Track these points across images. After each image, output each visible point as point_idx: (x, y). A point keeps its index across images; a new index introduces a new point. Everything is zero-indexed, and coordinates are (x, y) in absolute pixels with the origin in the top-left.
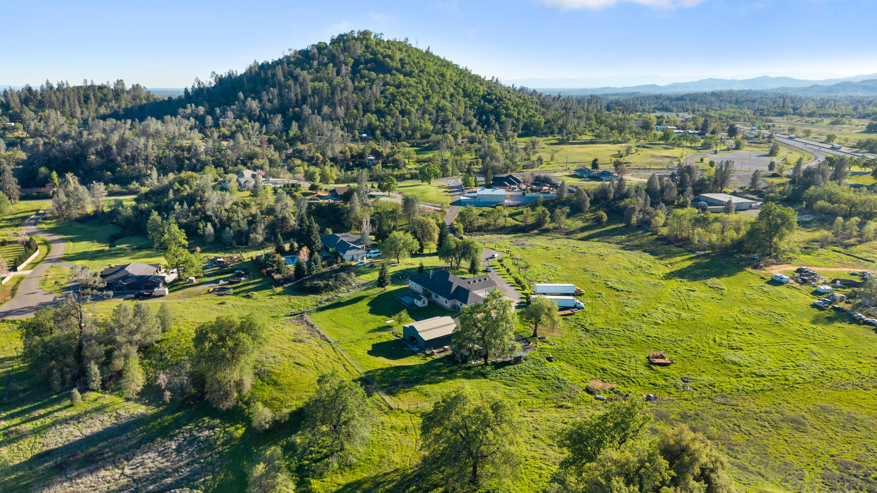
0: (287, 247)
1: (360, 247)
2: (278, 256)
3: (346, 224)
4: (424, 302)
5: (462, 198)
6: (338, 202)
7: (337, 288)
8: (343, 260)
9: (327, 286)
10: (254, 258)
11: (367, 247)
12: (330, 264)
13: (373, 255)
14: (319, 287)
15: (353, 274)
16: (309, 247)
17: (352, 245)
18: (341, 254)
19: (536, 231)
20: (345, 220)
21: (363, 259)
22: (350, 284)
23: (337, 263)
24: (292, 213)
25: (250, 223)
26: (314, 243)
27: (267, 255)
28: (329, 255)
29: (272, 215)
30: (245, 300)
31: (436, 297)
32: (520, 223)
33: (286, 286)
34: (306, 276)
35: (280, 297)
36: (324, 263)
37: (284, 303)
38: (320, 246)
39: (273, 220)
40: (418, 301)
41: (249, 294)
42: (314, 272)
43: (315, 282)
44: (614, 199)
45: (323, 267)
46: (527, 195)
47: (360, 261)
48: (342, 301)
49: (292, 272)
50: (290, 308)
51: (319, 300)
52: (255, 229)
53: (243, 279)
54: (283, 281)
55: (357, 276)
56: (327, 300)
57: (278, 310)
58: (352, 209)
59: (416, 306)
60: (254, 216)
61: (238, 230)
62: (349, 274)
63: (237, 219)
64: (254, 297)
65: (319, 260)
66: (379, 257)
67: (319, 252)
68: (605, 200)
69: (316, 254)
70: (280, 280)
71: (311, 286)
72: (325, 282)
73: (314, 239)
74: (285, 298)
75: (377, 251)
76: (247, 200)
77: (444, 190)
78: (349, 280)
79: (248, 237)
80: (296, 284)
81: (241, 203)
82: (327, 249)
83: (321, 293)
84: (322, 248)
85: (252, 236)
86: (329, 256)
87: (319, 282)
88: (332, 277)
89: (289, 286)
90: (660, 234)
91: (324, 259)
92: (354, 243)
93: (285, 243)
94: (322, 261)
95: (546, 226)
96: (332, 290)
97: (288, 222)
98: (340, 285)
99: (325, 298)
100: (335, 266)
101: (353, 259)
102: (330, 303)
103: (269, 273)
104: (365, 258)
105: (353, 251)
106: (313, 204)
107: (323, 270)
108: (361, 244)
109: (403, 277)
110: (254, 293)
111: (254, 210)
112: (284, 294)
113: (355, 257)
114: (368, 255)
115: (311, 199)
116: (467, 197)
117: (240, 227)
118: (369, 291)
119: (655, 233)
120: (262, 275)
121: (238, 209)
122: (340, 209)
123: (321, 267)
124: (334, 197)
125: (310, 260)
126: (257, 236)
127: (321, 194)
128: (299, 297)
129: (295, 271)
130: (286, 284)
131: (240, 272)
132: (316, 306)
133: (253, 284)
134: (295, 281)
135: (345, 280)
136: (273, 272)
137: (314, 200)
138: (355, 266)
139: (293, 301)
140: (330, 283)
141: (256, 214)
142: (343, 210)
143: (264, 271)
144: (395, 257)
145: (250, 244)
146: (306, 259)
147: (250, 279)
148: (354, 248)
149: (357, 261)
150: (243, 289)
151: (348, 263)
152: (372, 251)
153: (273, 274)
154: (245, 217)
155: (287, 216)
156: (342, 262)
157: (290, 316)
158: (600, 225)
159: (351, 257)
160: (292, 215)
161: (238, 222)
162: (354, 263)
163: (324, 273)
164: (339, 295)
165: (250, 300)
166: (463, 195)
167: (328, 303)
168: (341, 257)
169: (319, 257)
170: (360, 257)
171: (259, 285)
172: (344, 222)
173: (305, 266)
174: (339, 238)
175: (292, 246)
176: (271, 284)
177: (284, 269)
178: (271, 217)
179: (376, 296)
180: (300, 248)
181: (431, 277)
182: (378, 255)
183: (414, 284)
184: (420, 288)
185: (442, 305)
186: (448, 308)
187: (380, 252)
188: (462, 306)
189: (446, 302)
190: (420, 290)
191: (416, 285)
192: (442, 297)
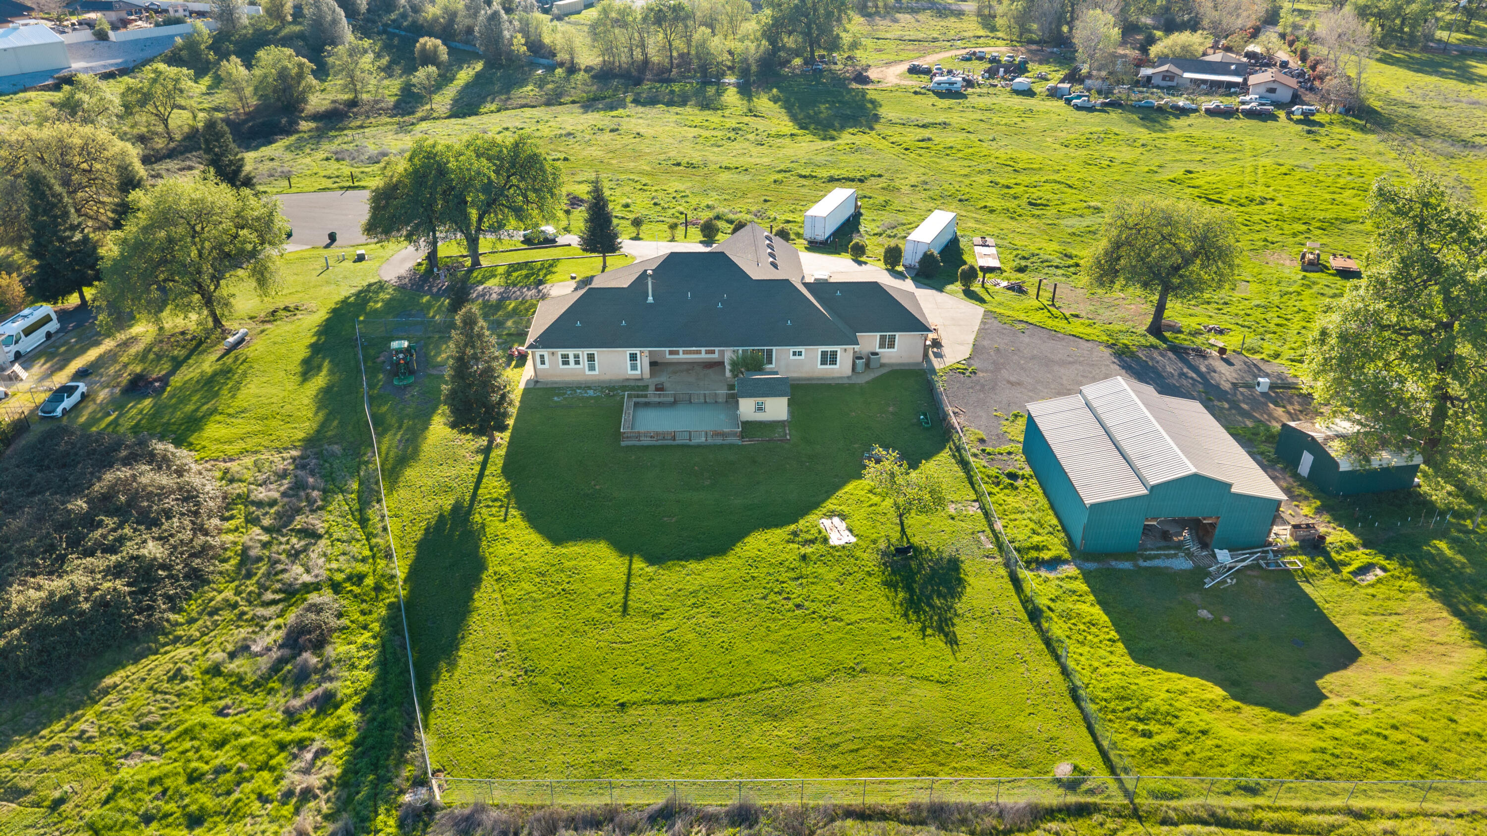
13: (26, 344)
32: (218, 115)
59: (765, 425)
114: (9, 350)
118: (419, 477)
119: (572, 68)
179: (497, 485)
181: (650, 299)
182: (49, 335)
183: (576, 357)
184: (633, 357)
185: (809, 379)
186: (848, 377)
187: (47, 319)
188: (892, 345)
189: (829, 359)
190: (634, 367)
191: (591, 358)
192: (797, 349)
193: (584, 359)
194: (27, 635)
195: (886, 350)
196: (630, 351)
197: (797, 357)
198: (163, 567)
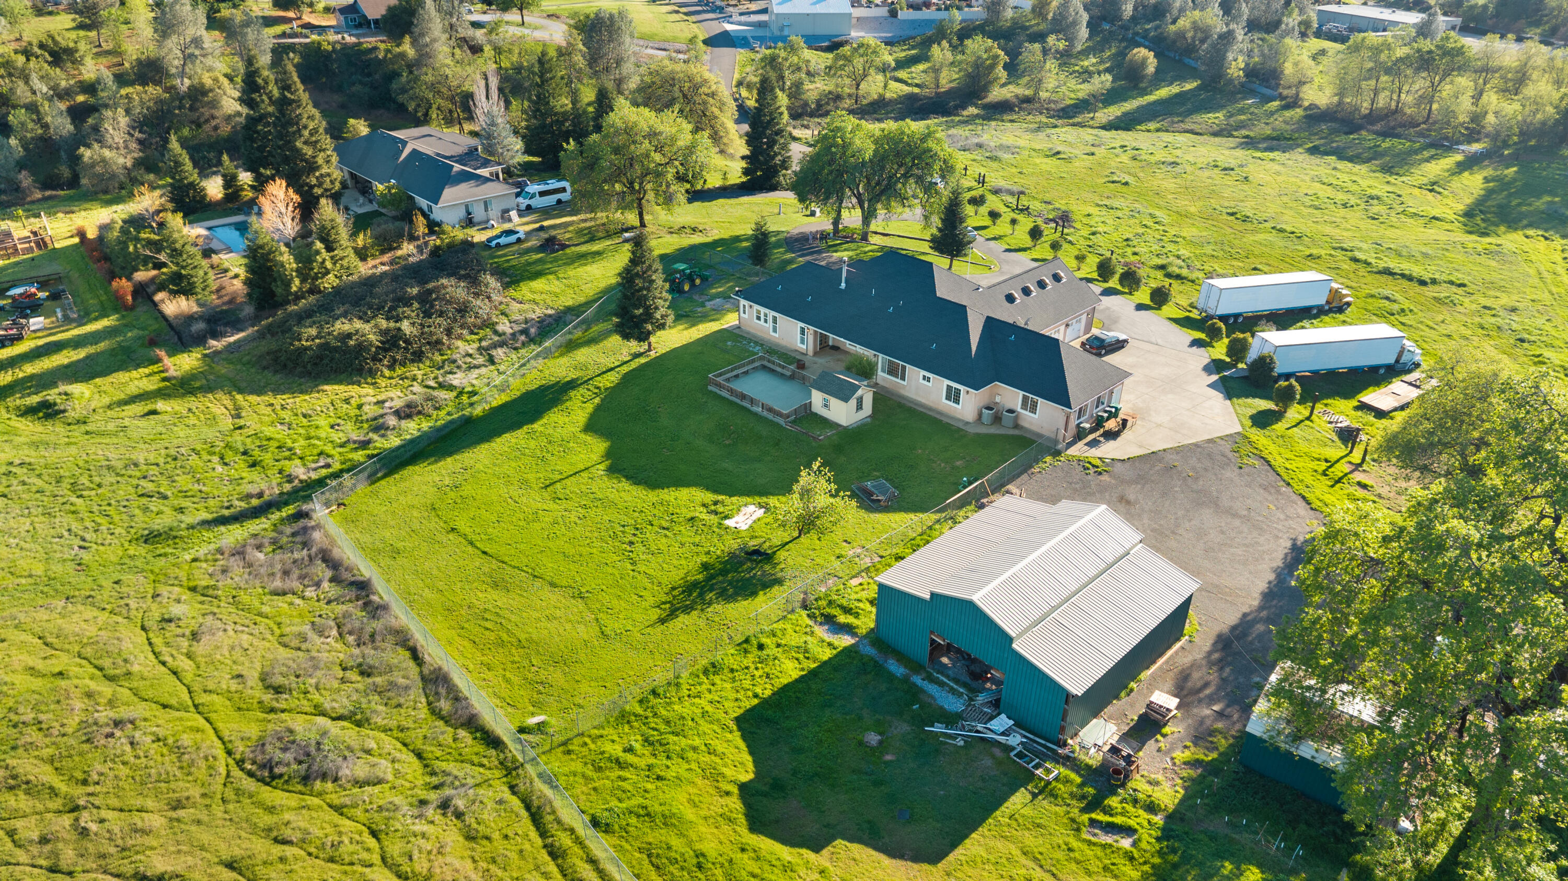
0: (214, 188)
1: (484, 172)
2: (176, 221)
3: (411, 107)
4: (860, 407)
5: (729, 27)
6: (370, 41)
7: (436, 345)
8: (434, 227)
9: (392, 340)
10: (91, 234)
11: (508, 172)
12: (386, 243)
13: (538, 202)
14: (361, 347)
15: (492, 282)
16: (294, 181)
17: (457, 167)
18: (423, 203)
19: (972, 110)
20: (404, 91)
21: (504, 215)
22: (488, 324)
23: (412, 238)
24: (226, 76)
25: (78, 114)
26: (312, 167)
27: (137, 222)
28: (374, 207)
29: (157, 83)
30: (29, 428)
31: (892, 370)
32: (916, 90)
33: (216, 344)
34: (298, 297)
35: (192, 402)
36: (360, 241)
37: (210, 434)
38: (337, 174)
39: (159, 101)
40: (834, 402)
41: (52, 395)
42: (329, 282)
43: (342, 326)
44: (1133, 18)
45: (362, 255)
46: (901, 15)
47: (499, 228)
48: (478, 411)
49: (238, 285)
50: (240, 466)
51: (370, 411)
52: (96, 129)
53: (36, 322)
54: (200, 326)
55: (506, 286)
56: (407, 412)
57: (184, 481)
58: (424, 57)
59: (825, 422)
60: (90, 88)
61: (41, 138)
62: (473, 281)
63: (27, 97)
64: (75, 410)
65: (343, 234)
66: (560, 208)
67: (336, 198)
68: (1112, 22)
69: (327, 210)
70: (190, 318)
71: (325, 346)
72: (384, 324)
73: (308, 151)
74: (217, 410)
75: (553, 184)
76: (68, 39)
77: (670, 8)
78: (482, 306)
79: (76, 159)
80: (261, 335)
81: (42, 46)
82: (365, 189)
83: (372, 373)
84: (344, 185)
85: (86, 154)
86: (376, 214)
87: (358, 324)
88: (406, 301)
89: (230, 348)
90: (1306, 104)
91: (360, 223)
92: (461, 159)
93: (204, 174)
94: (354, 235)
95: (997, 94)
96: (418, 357)
97: (214, 104)
98: (449, 332)
99: (397, 398)
100: (407, 248)
101: (469, 222)
102: (426, 425)
103: (143, 292)
104: (513, 214)
105: (463, 187)
106: (292, 47)
107: (364, 269)
108: (486, 163)
109: (693, 285)
110: (77, 389)
111: (91, 69)
112: (208, 389)
113: (478, 213)
114: (523, 202)
115: (284, 35)
116: (740, 24)
117: (46, 126)
118: (583, 355)
119: (1292, 103)
120: (116, 304)
121: (32, 64)
122: (380, 63)
123: (353, 259)
124: (359, 26)
125: (304, 234)
126: (107, 153)
127: (315, 22)
128: (279, 400)
129: (248, 282)
130: (216, 335)
131: (26, 295)
132: (364, 444)
133: (76, 343)
134: (255, 320)
135: (463, 309)
136: (161, 287)
137: (291, 36)
138: (486, 245)
139: (250, 420)
140: (405, 326)
141: (98, 81)
142: (392, 61)
143: (123, 285)
144: (624, 207)
145: (84, 181)
146: (290, 228)
147: (67, 320)
148: (466, 177)
149: (485, 225)
150: (30, 369)
151: (460, 235)
152: (533, 188)
153: (159, 296)
154: (61, 94)
155: (208, 81)
156: (432, 232)
157: (238, 518)
158: (1136, 87)
159: (462, 213)
160: (226, 82)
161: (32, 108)
162: (479, 237)
163: (370, 283)
164: (457, 380)
165: (55, 430)
166: (728, 18)
167: (413, 428)
168: (425, 215)
169: (340, 219)
170: (494, 212)
171: (102, 346)
172: (401, 98)
173: (287, 259)
174: (404, 143)
175: (230, 181)
176: (153, 343)
177: (201, 270)
178: (153, 91)
179: (612, 379)
180: (260, 185)
181: (843, 285)
182: (559, 202)
183: (766, 315)
184: (802, 331)
185: (930, 409)
186: (967, 423)
187: (564, 190)
188: (1033, 409)
189: (953, 396)
190: (802, 342)
191: (775, 320)
192: (928, 374)
193: (770, 319)
194: (320, 346)
195: (1027, 413)
196: (803, 325)
197: (925, 383)
198: (407, 341)
